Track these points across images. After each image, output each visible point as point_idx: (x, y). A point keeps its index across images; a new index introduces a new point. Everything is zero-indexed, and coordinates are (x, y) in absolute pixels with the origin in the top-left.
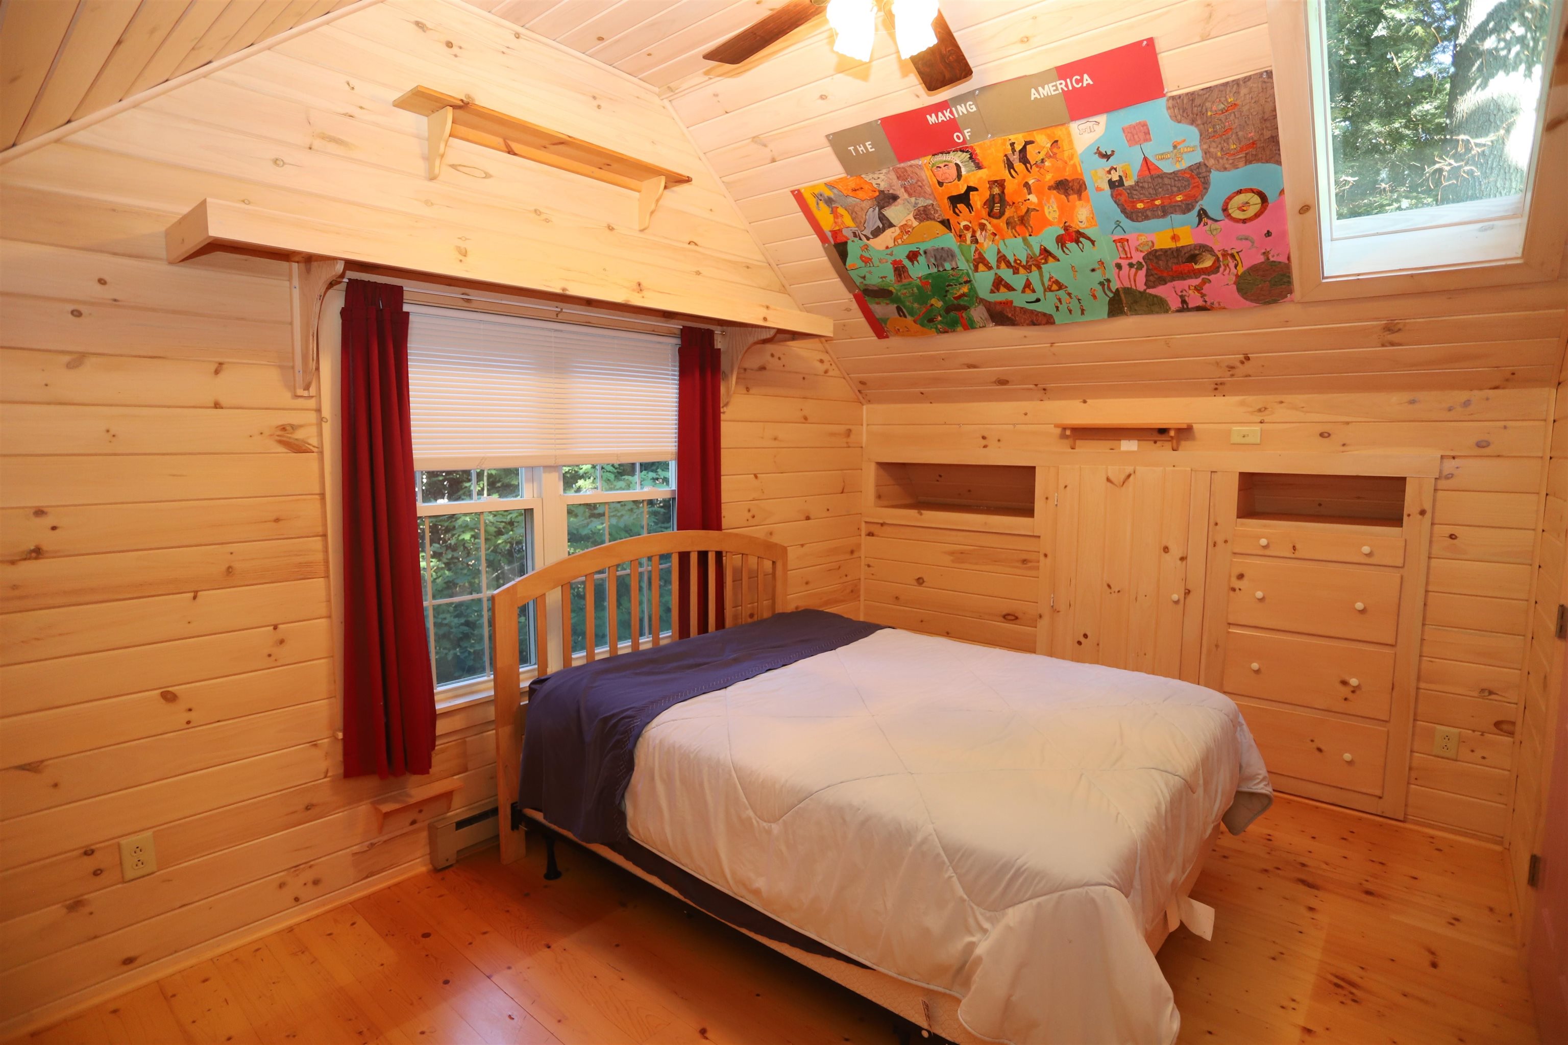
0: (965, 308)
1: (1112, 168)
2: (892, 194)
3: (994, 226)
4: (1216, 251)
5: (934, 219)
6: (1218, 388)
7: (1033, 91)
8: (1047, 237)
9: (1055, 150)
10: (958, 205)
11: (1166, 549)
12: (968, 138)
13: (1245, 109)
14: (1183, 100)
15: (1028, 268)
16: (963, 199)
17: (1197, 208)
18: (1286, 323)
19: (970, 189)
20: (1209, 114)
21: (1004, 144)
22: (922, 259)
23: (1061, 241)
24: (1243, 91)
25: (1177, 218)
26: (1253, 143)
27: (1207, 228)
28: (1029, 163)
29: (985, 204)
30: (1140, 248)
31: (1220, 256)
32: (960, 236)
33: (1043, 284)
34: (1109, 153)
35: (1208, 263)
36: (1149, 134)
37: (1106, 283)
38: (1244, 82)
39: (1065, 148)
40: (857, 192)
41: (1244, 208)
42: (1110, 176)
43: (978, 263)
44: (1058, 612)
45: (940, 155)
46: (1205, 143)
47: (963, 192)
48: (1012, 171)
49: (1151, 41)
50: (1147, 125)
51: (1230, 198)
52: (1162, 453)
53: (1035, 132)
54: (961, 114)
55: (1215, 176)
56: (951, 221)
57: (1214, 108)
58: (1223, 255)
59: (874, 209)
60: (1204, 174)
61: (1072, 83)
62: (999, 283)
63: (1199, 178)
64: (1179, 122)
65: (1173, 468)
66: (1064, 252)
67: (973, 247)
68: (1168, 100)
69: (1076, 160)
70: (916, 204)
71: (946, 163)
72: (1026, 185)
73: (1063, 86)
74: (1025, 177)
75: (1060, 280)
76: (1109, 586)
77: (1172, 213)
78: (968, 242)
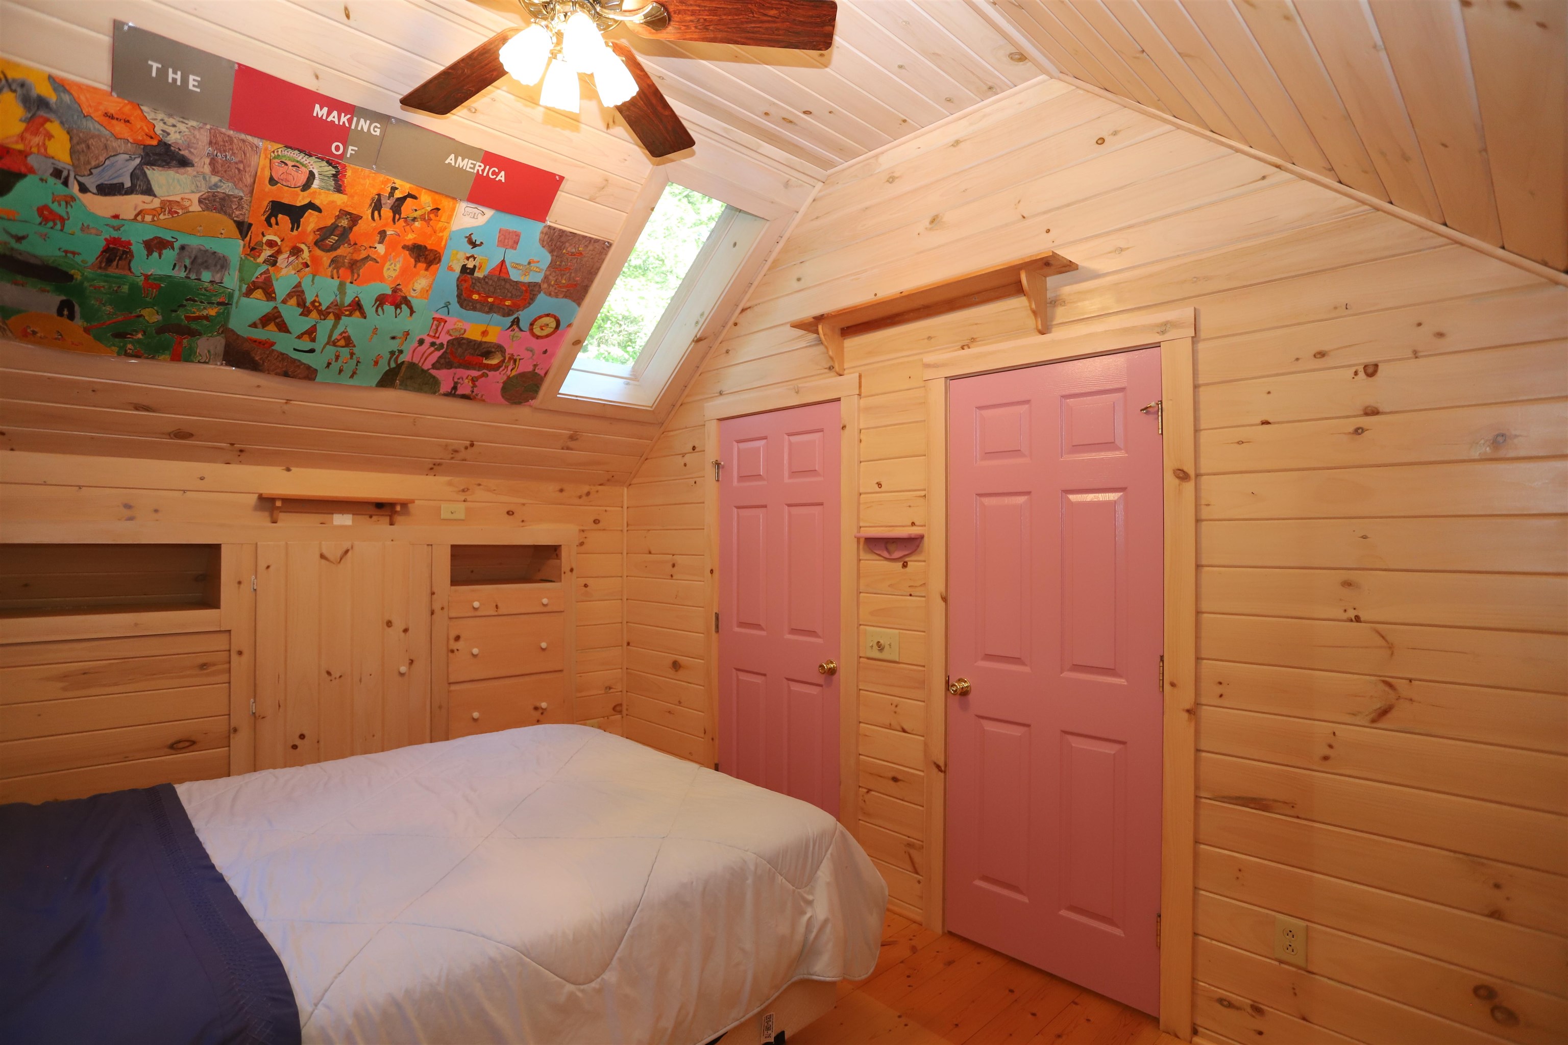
0: (194, 334)
1: (473, 256)
2: (183, 156)
3: (313, 258)
4: (506, 354)
5: (230, 216)
6: (434, 468)
7: (452, 156)
8: (368, 293)
9: (432, 216)
10: (280, 216)
11: (389, 624)
12: (348, 156)
13: (586, 259)
14: (555, 233)
15: (324, 314)
16: (295, 214)
17: (515, 316)
18: (516, 422)
19: (311, 206)
20: (564, 251)
21: (385, 183)
22: (169, 255)
23: (381, 301)
24: (591, 247)
25: (496, 317)
26: (576, 285)
27: (512, 333)
28: (400, 215)
29: (318, 230)
30: (451, 332)
31: (507, 359)
32: (253, 249)
33: (330, 336)
34: (477, 243)
35: (494, 361)
36: (517, 243)
37: (397, 354)
38: (594, 242)
39: (442, 220)
40: (114, 122)
41: (544, 328)
42: (466, 262)
43: (256, 288)
44: (263, 718)
45: (296, 152)
46: (549, 271)
47: (299, 204)
48: (376, 213)
49: (562, 178)
50: (520, 236)
51: (540, 317)
52: (379, 527)
53: (424, 190)
54: (359, 128)
55: (541, 297)
56: (253, 228)
57: (569, 249)
58: (510, 358)
59: (131, 159)
60: (535, 293)
61: (489, 172)
62: (273, 319)
63: (530, 293)
64: (543, 247)
65: (392, 542)
66: (377, 311)
67: (264, 268)
68: (545, 227)
69: (445, 234)
70: (216, 185)
71: (298, 164)
72: (383, 234)
73: (480, 169)
74: (386, 225)
75: (353, 338)
76: (329, 673)
77: (495, 313)
78: (261, 259)
